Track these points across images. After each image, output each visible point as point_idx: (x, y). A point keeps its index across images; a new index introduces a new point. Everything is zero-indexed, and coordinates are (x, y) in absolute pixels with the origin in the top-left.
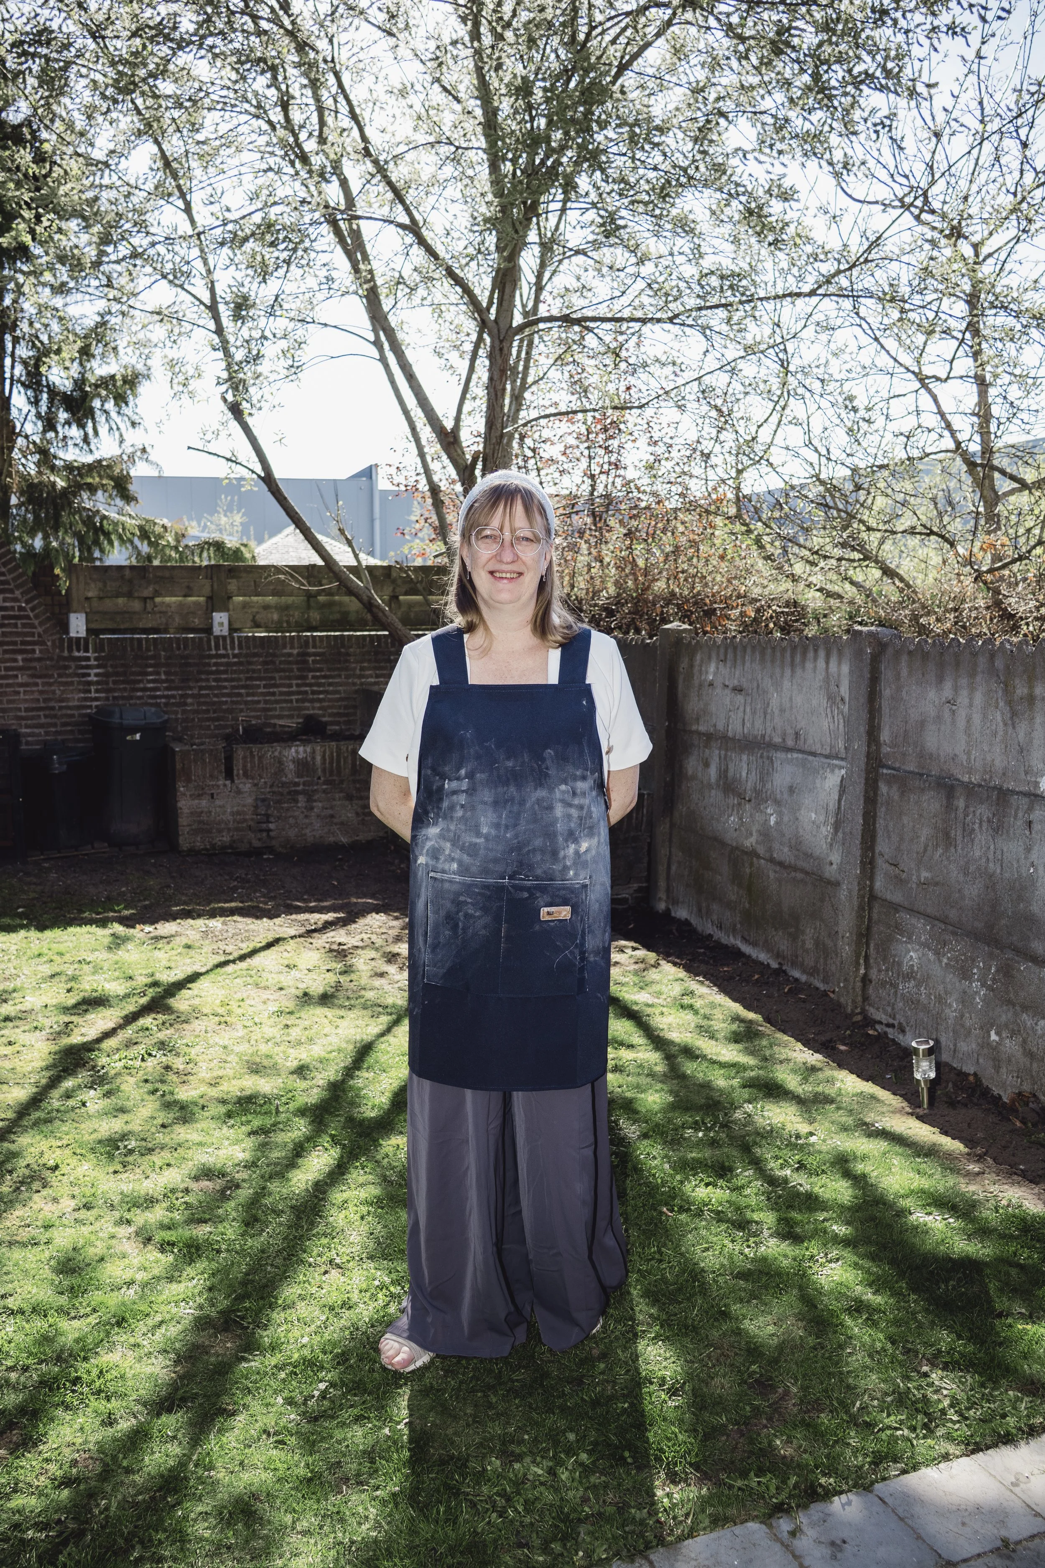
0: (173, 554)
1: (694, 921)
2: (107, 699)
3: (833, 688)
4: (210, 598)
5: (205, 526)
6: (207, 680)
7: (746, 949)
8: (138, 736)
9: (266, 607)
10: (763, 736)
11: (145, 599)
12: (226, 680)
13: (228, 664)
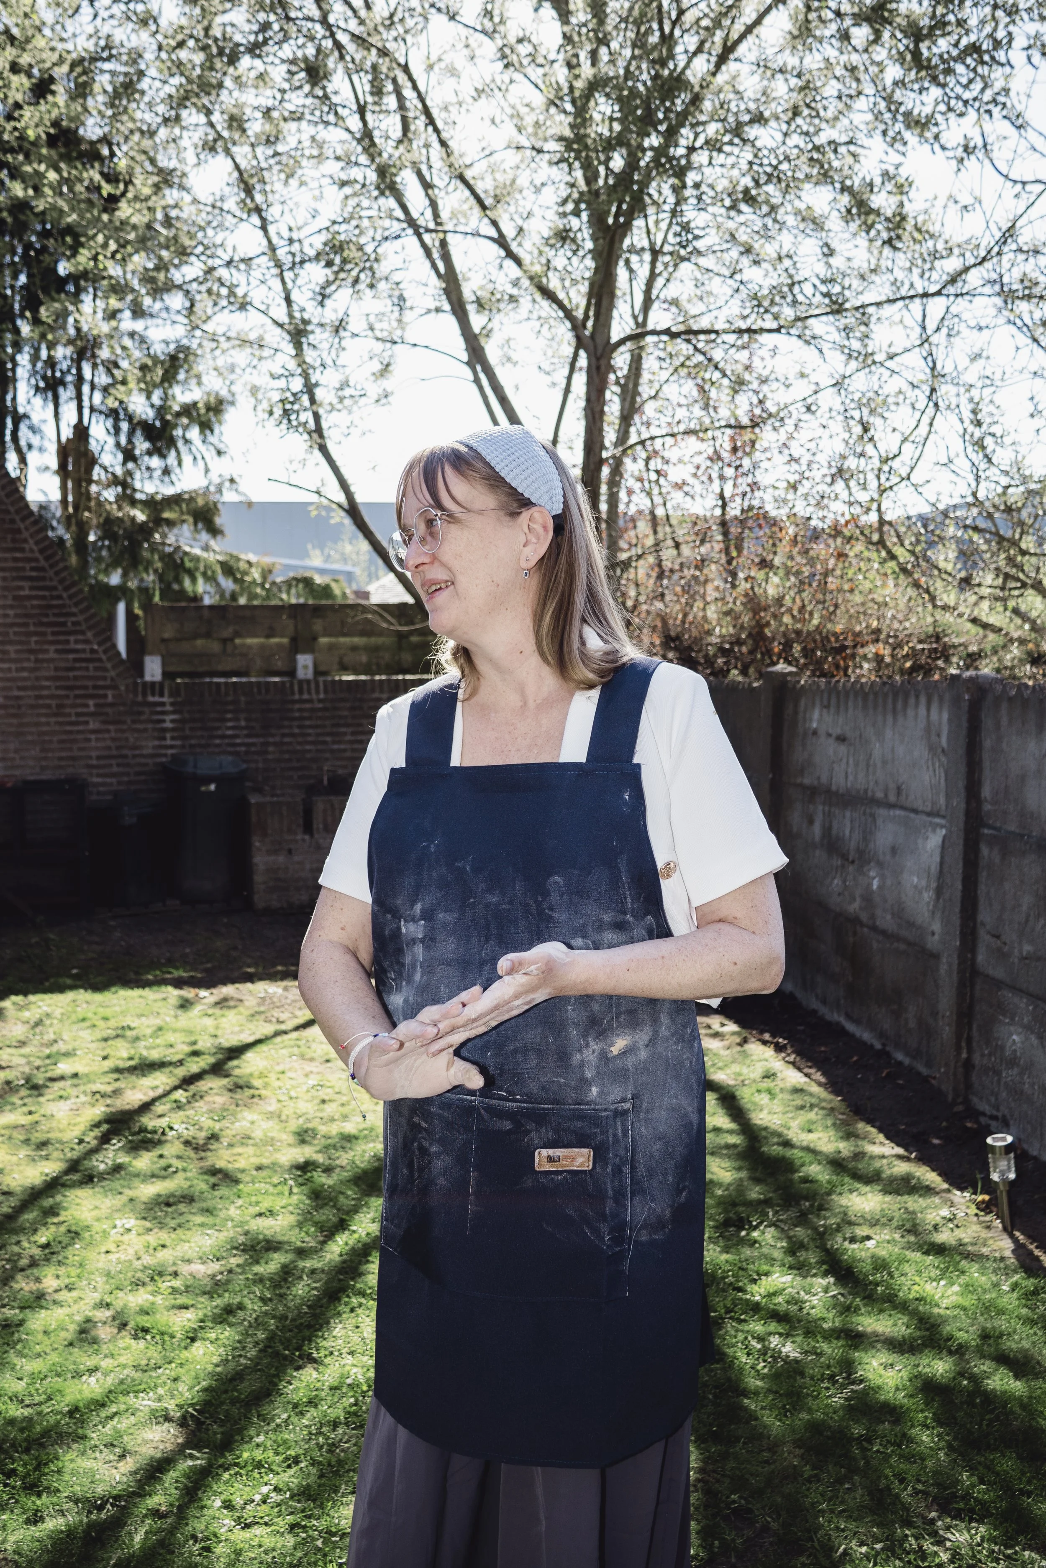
0: (259, 590)
1: (799, 994)
2: (183, 747)
3: (934, 738)
4: (294, 640)
5: (329, 556)
6: (291, 727)
7: (850, 1027)
8: (212, 787)
9: (354, 648)
10: (866, 791)
11: (225, 641)
12: (310, 727)
13: (312, 710)
